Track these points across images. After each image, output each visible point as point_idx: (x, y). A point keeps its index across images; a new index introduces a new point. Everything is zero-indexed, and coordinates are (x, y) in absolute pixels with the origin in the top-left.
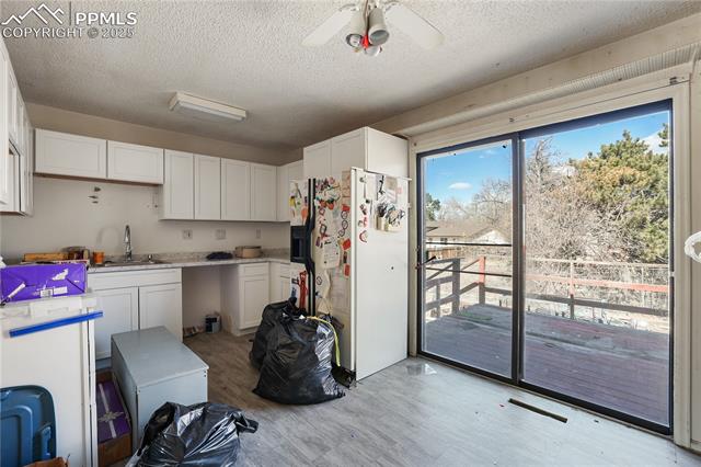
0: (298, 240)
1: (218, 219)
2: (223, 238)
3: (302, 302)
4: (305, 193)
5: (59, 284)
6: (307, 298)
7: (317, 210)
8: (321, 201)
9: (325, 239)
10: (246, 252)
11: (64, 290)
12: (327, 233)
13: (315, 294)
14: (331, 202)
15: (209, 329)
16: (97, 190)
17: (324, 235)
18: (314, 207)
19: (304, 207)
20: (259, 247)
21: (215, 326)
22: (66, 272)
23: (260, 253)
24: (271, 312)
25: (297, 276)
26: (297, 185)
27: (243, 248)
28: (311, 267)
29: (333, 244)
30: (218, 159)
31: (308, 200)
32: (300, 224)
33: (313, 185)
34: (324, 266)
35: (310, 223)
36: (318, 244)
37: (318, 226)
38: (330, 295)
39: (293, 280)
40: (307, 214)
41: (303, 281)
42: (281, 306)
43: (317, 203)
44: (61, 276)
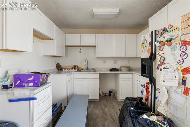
0: (145, 65)
1: (113, 56)
2: (116, 63)
3: (147, 99)
4: (149, 40)
5: (30, 82)
6: (150, 97)
7: (158, 48)
8: (161, 42)
9: (163, 66)
10: (124, 69)
11: (32, 84)
12: (165, 62)
13: (155, 98)
14: (170, 41)
15: (110, 95)
16: (81, 49)
17: (163, 63)
18: (155, 47)
19: (149, 47)
20: (129, 67)
21: (112, 94)
22: (33, 77)
23: (129, 69)
24: (128, 102)
25: (144, 84)
26: (144, 37)
27: (122, 67)
28: (153, 81)
29: (171, 70)
30: (113, 34)
31: (151, 44)
32: (147, 57)
33: (154, 34)
34: (163, 83)
35: (153, 56)
36: (158, 68)
37: (158, 58)
38: (167, 103)
39: (142, 85)
40: (150, 51)
41: (148, 88)
42: (134, 99)
43: (157, 44)
44: (31, 79)
